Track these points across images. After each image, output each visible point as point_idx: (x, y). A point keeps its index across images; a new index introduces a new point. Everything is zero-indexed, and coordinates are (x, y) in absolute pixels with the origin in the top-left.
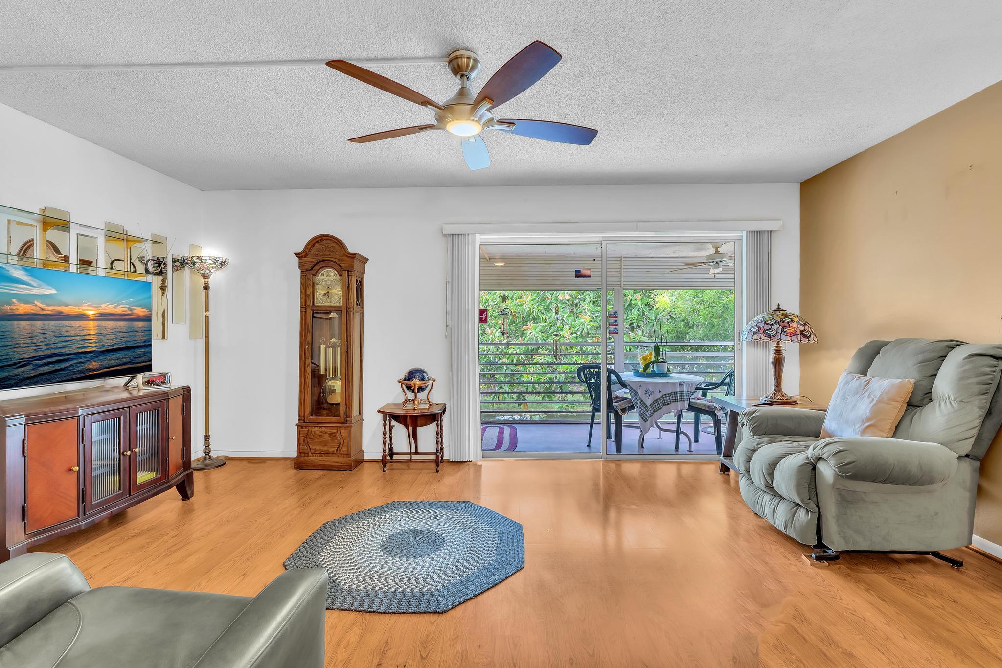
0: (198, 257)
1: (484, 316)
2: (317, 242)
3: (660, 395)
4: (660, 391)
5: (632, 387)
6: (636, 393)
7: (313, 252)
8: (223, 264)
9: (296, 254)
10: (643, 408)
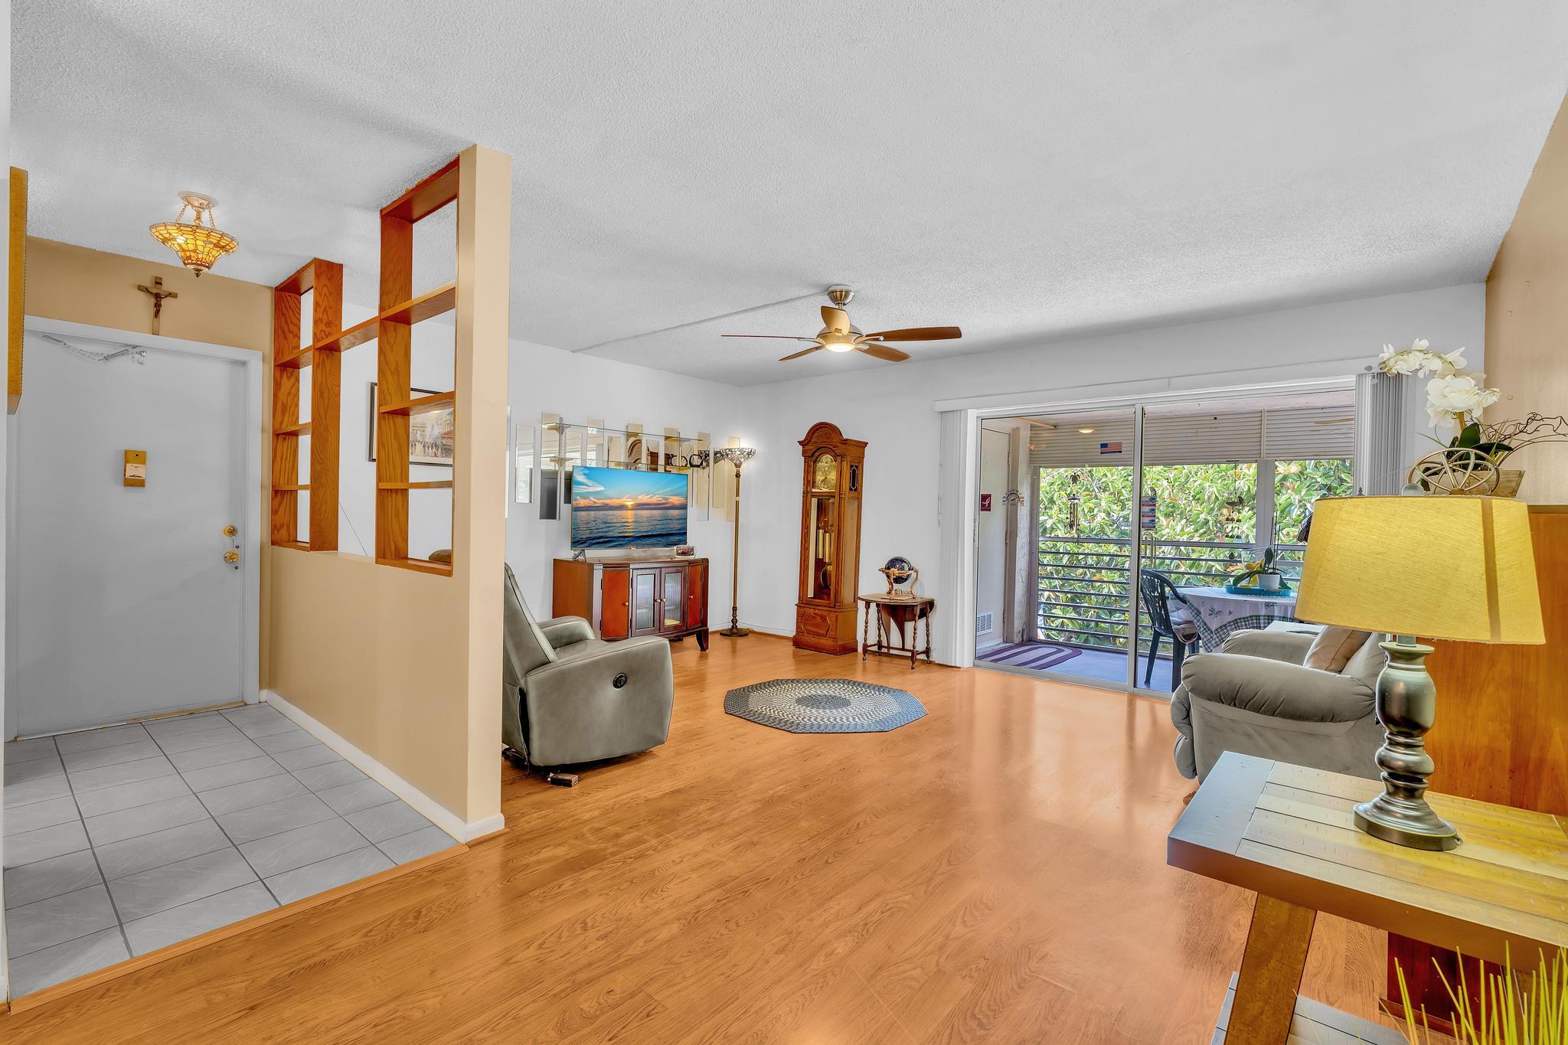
0: (730, 450)
1: (987, 503)
2: (817, 430)
3: (1231, 618)
4: (1230, 613)
5: (1193, 604)
6: (1198, 613)
7: (813, 440)
8: (749, 454)
9: (800, 443)
10: (1206, 634)
